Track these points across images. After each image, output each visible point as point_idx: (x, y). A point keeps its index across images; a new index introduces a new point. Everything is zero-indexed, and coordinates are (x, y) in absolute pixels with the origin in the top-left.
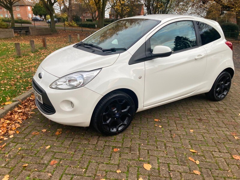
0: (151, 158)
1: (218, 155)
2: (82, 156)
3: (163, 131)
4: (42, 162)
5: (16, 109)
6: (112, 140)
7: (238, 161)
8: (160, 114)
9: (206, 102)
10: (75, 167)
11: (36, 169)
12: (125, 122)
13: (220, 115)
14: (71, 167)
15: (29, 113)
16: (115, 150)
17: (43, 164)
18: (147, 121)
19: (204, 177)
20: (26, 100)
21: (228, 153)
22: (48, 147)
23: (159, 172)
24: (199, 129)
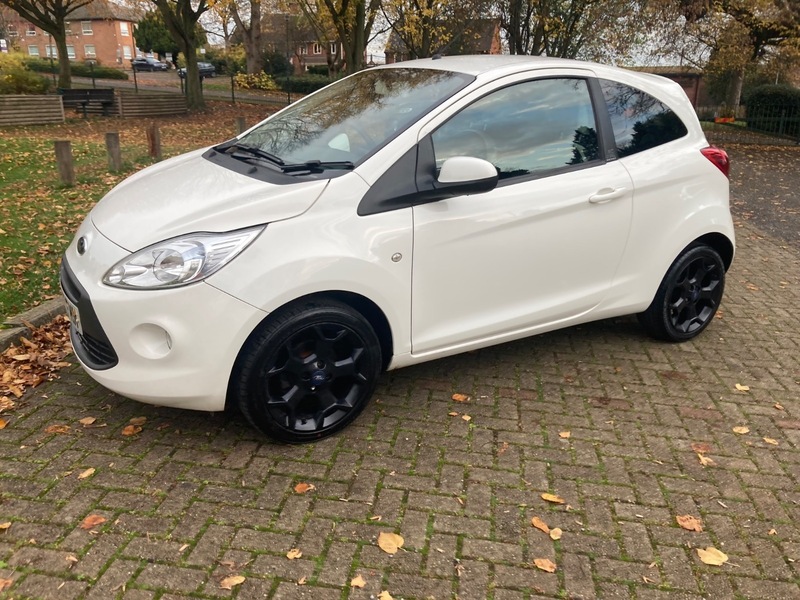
0: (410, 515)
1: (628, 514)
2: (191, 502)
3: (471, 432)
4: (57, 518)
5: (11, 352)
6: (299, 456)
7: (692, 536)
8: (476, 379)
9: (637, 345)
10: (159, 538)
11: (32, 541)
12: (349, 402)
13: (674, 388)
14: (144, 536)
15: (54, 364)
16: (299, 488)
17: (59, 525)
18: (429, 399)
19: (563, 580)
20: (49, 325)
21: (665, 507)
22: (85, 474)
23: (425, 559)
24: (592, 429)
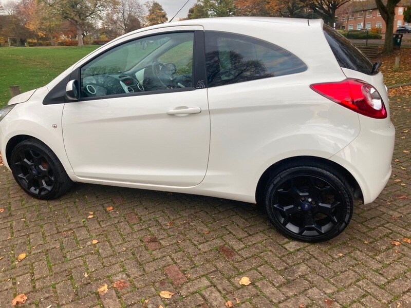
16: (1, 210)
24: (111, 246)
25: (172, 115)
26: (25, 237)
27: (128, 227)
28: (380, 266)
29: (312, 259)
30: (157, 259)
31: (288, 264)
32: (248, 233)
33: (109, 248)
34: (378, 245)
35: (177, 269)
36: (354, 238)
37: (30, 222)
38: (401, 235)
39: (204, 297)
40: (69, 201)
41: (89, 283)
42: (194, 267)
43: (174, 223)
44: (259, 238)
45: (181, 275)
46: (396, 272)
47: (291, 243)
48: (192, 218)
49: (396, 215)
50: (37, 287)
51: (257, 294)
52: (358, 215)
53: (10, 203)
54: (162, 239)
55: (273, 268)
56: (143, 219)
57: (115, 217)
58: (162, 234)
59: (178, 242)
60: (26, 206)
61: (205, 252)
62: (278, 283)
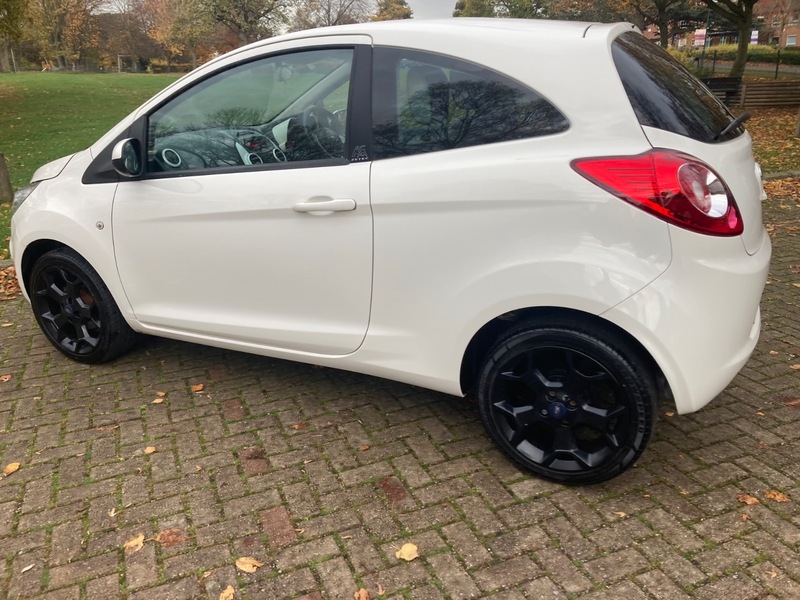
24: (177, 462)
25: (303, 213)
26: (30, 431)
27: (218, 426)
28: (699, 545)
29: (559, 519)
30: (253, 493)
31: (505, 524)
32: (446, 456)
33: (172, 465)
34: (709, 501)
35: (284, 515)
36: (661, 482)
37: (49, 403)
38: (766, 483)
39: (317, 577)
40: (130, 368)
41: (114, 530)
42: (318, 515)
43: (308, 425)
44: (464, 466)
45: (289, 528)
46: (729, 561)
47: (526, 482)
48: (345, 418)
49: (769, 439)
50: (20, 528)
51: (425, 579)
52: (686, 433)
53: (24, 365)
54: (275, 454)
55: (473, 529)
56: (252, 413)
57: (202, 406)
58: (279, 445)
59: (302, 463)
60: (50, 373)
61: (349, 487)
62: (473, 561)
